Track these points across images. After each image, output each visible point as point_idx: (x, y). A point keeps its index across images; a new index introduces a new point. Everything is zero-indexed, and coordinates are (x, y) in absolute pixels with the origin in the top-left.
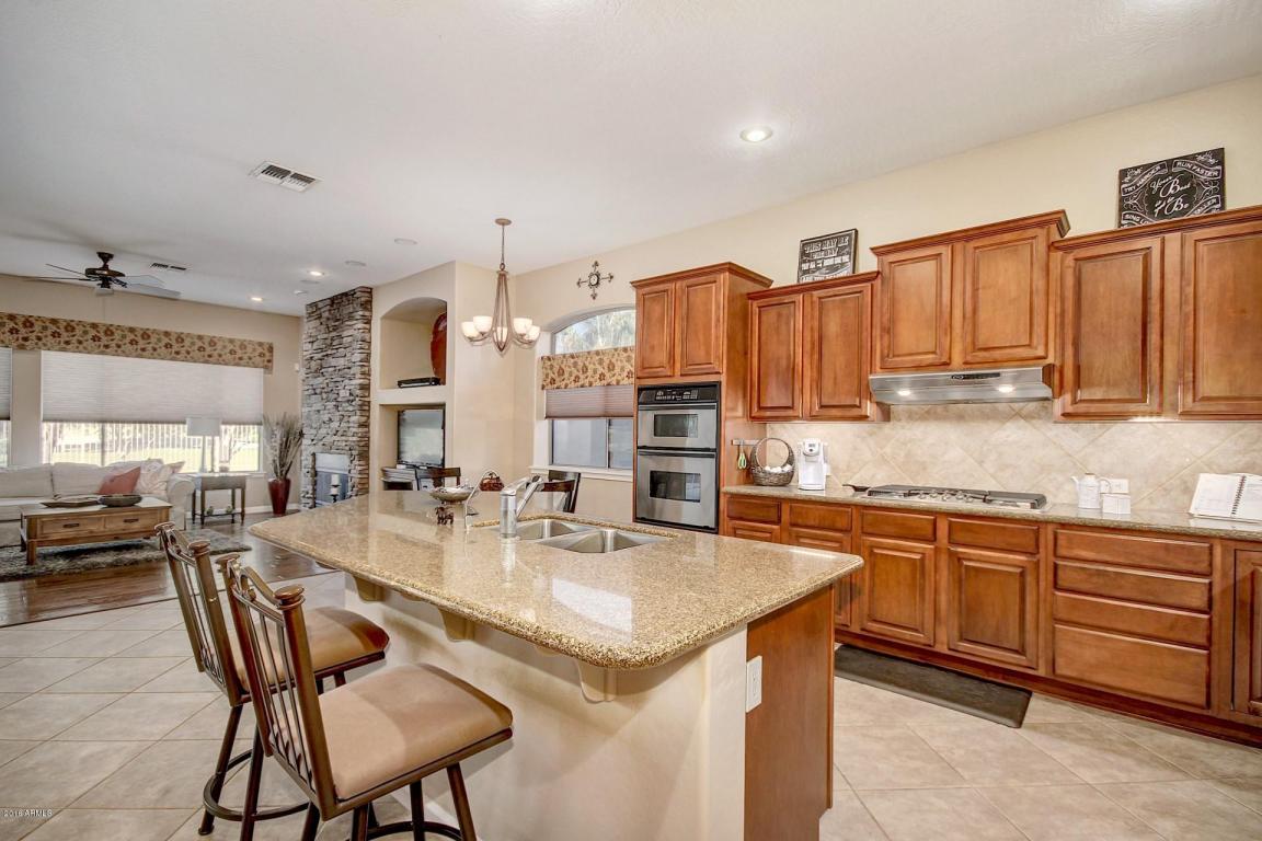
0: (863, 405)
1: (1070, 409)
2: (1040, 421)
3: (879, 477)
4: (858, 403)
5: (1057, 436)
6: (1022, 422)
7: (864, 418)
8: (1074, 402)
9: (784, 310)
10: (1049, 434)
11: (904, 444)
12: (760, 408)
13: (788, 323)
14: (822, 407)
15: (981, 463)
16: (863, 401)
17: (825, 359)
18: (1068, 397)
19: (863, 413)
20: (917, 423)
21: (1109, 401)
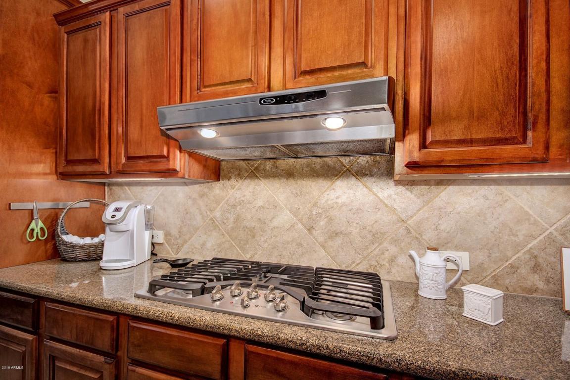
0: (171, 156)
1: (416, 156)
2: (373, 179)
3: (209, 245)
4: (165, 153)
5: (390, 196)
6: (353, 181)
7: (173, 172)
8: (423, 145)
9: (90, 34)
10: (380, 195)
11: (234, 206)
12: (69, 162)
13: (94, 51)
14: (129, 158)
15: (310, 229)
16: (171, 150)
17: (131, 95)
18: (413, 139)
19: (171, 167)
20: (247, 182)
21: (471, 142)
